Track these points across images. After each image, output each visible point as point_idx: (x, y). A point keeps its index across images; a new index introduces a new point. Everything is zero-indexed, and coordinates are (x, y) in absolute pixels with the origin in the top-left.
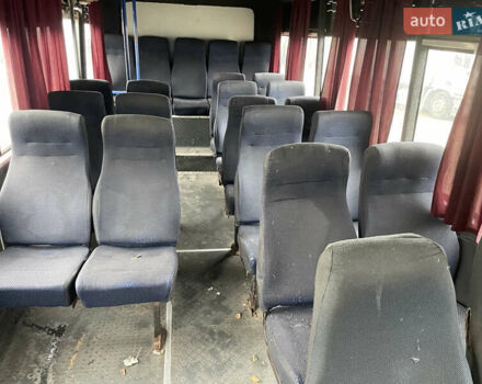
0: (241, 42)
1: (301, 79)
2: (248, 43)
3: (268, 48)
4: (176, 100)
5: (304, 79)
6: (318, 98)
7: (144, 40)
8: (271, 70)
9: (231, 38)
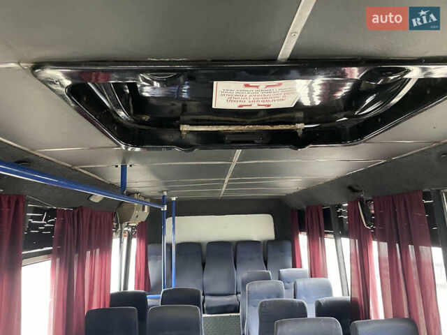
0: (264, 241)
1: (325, 275)
2: (270, 242)
3: (288, 245)
4: (207, 298)
5: (329, 276)
6: (349, 298)
7: (181, 246)
8: (294, 266)
9: (255, 238)
